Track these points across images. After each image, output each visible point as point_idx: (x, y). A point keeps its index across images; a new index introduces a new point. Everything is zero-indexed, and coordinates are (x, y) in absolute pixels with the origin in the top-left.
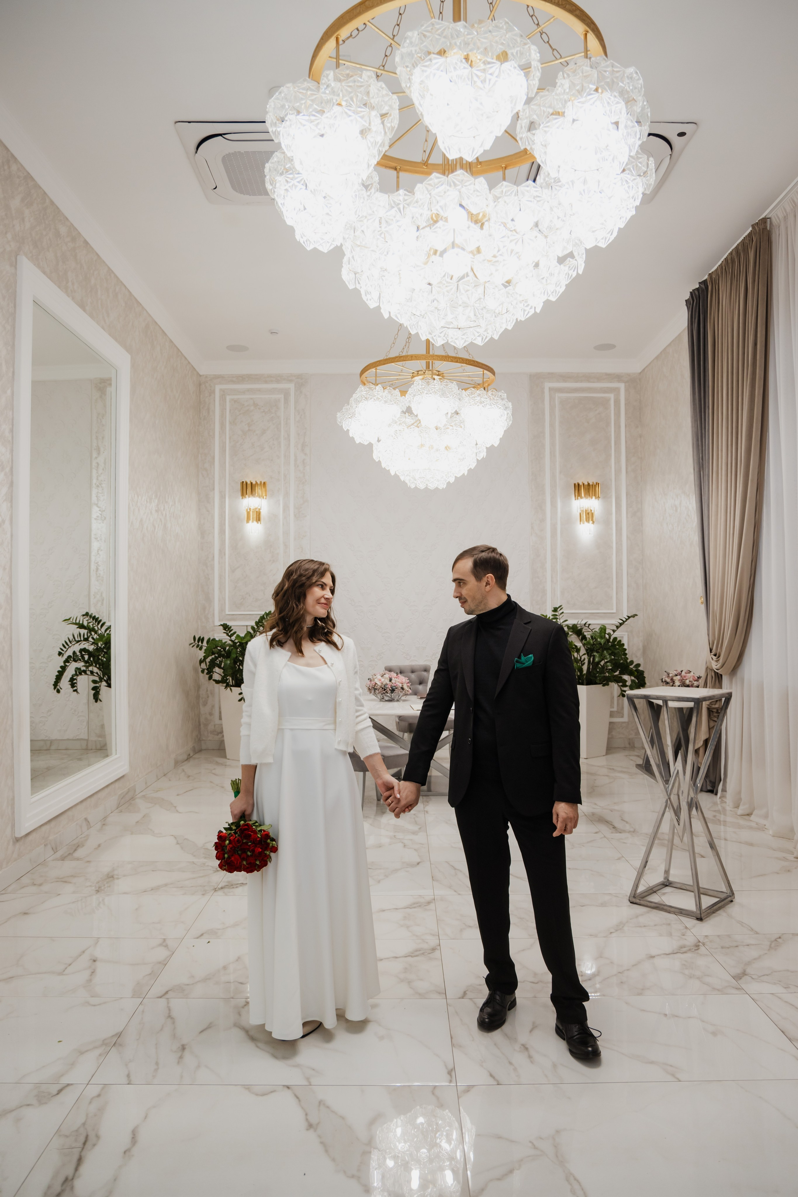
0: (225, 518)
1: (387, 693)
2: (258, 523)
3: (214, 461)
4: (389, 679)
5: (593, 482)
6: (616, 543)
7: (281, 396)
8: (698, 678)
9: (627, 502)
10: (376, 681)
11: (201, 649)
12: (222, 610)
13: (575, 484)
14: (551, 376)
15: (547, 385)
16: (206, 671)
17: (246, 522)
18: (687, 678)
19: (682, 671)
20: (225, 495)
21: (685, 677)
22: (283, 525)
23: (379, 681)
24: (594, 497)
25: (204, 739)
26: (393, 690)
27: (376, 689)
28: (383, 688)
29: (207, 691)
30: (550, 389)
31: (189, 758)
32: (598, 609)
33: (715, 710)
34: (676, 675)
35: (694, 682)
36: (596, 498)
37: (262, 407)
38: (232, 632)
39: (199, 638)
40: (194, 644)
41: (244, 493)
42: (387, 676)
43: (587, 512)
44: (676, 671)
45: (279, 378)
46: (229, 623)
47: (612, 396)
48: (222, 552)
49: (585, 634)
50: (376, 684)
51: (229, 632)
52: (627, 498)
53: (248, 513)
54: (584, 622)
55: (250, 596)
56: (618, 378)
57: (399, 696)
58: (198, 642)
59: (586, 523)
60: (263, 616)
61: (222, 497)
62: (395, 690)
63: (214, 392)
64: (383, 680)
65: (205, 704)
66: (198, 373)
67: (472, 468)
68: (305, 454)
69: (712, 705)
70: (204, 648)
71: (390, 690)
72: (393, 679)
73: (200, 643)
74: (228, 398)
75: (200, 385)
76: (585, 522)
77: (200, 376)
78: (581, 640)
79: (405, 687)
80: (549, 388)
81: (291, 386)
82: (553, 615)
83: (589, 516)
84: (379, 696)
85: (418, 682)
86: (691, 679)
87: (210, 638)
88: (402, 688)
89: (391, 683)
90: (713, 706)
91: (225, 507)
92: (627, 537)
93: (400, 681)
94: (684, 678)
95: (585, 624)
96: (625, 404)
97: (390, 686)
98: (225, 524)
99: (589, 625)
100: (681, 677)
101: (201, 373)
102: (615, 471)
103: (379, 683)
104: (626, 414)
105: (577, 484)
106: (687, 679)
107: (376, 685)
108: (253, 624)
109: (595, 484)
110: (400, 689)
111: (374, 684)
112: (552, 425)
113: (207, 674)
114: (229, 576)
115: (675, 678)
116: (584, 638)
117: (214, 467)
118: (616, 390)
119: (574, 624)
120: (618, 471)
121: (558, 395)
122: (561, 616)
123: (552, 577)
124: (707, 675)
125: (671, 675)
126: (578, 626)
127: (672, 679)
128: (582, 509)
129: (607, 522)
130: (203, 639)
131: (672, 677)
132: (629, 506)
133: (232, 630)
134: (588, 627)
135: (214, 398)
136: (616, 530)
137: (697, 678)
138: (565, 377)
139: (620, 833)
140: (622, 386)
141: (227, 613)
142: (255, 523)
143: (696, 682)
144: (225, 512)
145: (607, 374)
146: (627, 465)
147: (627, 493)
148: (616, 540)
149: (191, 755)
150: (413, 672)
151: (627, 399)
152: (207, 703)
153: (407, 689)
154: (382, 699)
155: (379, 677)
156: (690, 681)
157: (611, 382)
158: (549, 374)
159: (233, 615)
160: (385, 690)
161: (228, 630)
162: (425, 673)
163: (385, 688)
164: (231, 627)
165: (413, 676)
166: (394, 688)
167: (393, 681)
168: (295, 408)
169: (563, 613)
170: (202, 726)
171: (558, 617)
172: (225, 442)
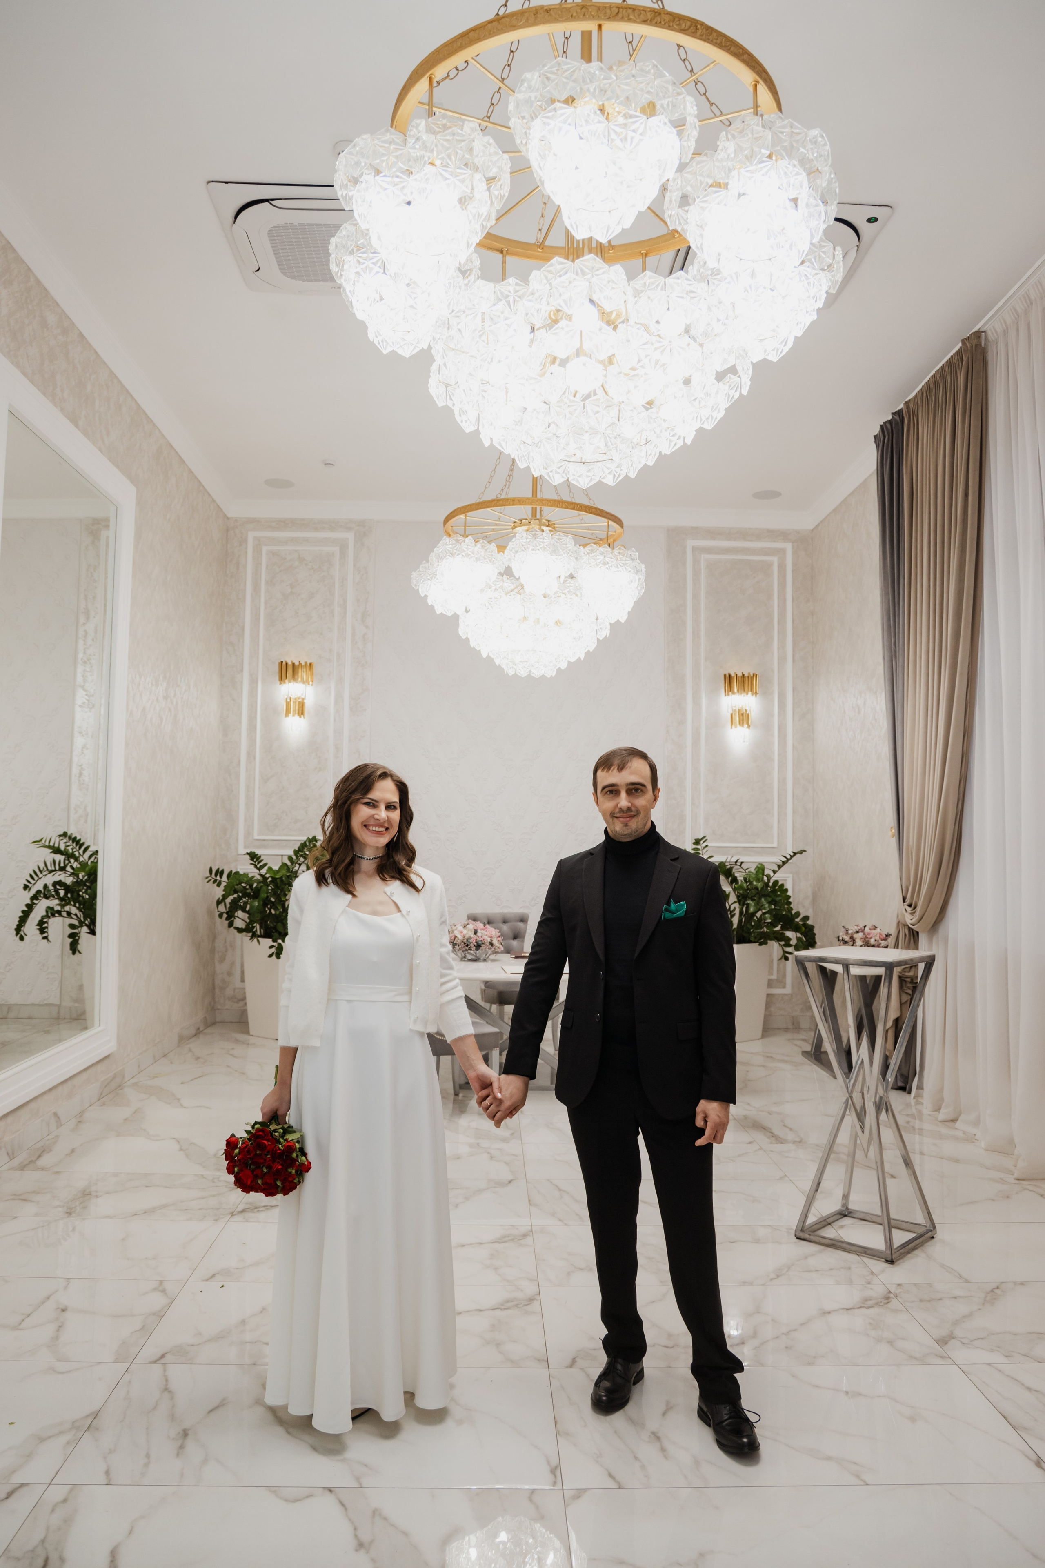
0: (256, 710)
1: (471, 950)
2: (300, 717)
3: (243, 634)
4: (473, 931)
5: (749, 673)
6: (779, 755)
7: (336, 549)
8: (887, 936)
9: (794, 699)
10: (456, 933)
11: (219, 885)
12: (249, 833)
13: (725, 675)
14: (695, 532)
15: (690, 543)
16: (225, 916)
17: (284, 715)
18: (871, 935)
19: (865, 927)
20: (257, 679)
21: (869, 934)
22: (335, 720)
23: (462, 933)
24: (750, 693)
25: (219, 1007)
26: (478, 947)
28: (465, 944)
29: (225, 942)
30: (694, 549)
31: (198, 1033)
32: (754, 842)
33: (909, 980)
34: (858, 932)
35: (881, 941)
36: (753, 694)
37: (310, 562)
38: (261, 864)
39: (217, 872)
40: (210, 878)
41: (281, 679)
42: (471, 927)
43: (741, 712)
44: (857, 926)
45: (333, 525)
46: (258, 852)
47: (775, 560)
48: (251, 756)
49: (736, 875)
50: (456, 937)
51: (258, 863)
52: (793, 695)
53: (288, 704)
54: (734, 859)
55: (287, 815)
56: (784, 535)
57: (486, 954)
58: (216, 875)
59: (739, 728)
60: (305, 842)
61: (253, 682)
62: (481, 946)
63: (243, 541)
64: (465, 932)
65: (222, 960)
66: (225, 515)
67: (591, 651)
68: (367, 627)
69: (905, 972)
70: (224, 884)
71: (474, 946)
72: (479, 931)
73: (218, 878)
74: (265, 549)
75: (227, 530)
76: (738, 725)
77: (228, 518)
78: (731, 883)
79: (495, 942)
80: (693, 547)
81: (350, 536)
82: (694, 849)
83: (743, 717)
84: (460, 953)
85: (511, 935)
86: (877, 938)
87: (231, 871)
88: (491, 944)
89: (475, 937)
90: (907, 974)
91: (257, 695)
92: (794, 748)
93: (489, 933)
94: (868, 936)
95: (736, 862)
96: (793, 571)
97: (474, 941)
98: (256, 718)
99: (742, 863)
100: (864, 934)
101: (229, 515)
102: (778, 659)
103: (460, 937)
104: (793, 583)
105: (727, 675)
106: (871, 938)
107: (456, 939)
108: (291, 853)
109: (752, 675)
110: (488, 944)
112: (696, 596)
113: (227, 919)
114: (259, 788)
115: (855, 936)
116: (734, 880)
117: (243, 642)
118: (781, 552)
119: (722, 862)
120: (782, 660)
121: (704, 557)
122: (704, 851)
123: (693, 799)
124: (899, 932)
125: (850, 932)
126: (727, 864)
127: (852, 937)
128: (734, 708)
129: (766, 727)
130: (222, 872)
131: (852, 934)
132: (796, 705)
133: (262, 861)
134: (740, 866)
135: (246, 548)
136: (779, 737)
137: (885, 936)
138: (713, 533)
139: (782, 1143)
140: (789, 547)
141: (256, 837)
142: (297, 717)
143: (884, 941)
144: (256, 702)
145: (768, 531)
146: (793, 651)
147: (793, 688)
148: (779, 750)
149: (201, 1029)
150: (505, 922)
151: (795, 565)
152: (225, 959)
153: (498, 945)
154: (463, 958)
155: (461, 928)
156: (876, 940)
157: (774, 541)
158: (693, 528)
159: (264, 840)
160: (467, 945)
161: (257, 860)
162: (521, 925)
163: (469, 944)
164: (260, 857)
165: (505, 928)
166: (480, 943)
167: (479, 934)
168: (354, 565)
169: (707, 846)
170: (217, 990)
171: (700, 852)
172: (259, 608)
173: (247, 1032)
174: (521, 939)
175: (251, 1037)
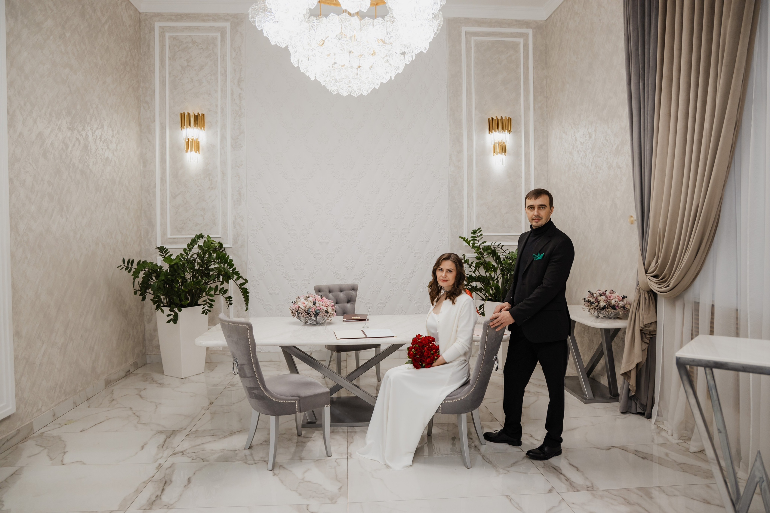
0: (166, 148)
1: (311, 317)
2: (196, 152)
3: (155, 95)
4: (313, 302)
5: (506, 117)
6: (525, 173)
7: (218, 34)
9: (534, 136)
10: (300, 304)
11: (129, 272)
12: (164, 234)
13: (489, 120)
14: (467, 21)
15: (464, 29)
16: (139, 293)
17: (185, 151)
18: (612, 298)
19: (606, 291)
20: (165, 126)
21: (610, 297)
22: (221, 154)
23: (303, 304)
24: (506, 131)
25: (149, 353)
26: (316, 315)
27: (299, 312)
28: (306, 312)
29: (151, 309)
30: (467, 33)
31: (128, 374)
32: (509, 232)
33: (648, 333)
34: (601, 295)
35: (619, 302)
36: (508, 132)
37: (200, 44)
38: (168, 254)
39: (129, 261)
40: (123, 266)
41: (183, 125)
42: (311, 299)
43: (500, 144)
44: (600, 291)
45: (215, 18)
46: (166, 246)
47: (521, 41)
48: (163, 180)
49: (499, 254)
50: (299, 307)
51: (166, 255)
52: (534, 133)
53: (187, 143)
54: (497, 244)
55: (190, 220)
56: (527, 24)
57: (324, 319)
58: (128, 264)
59: (499, 155)
60: (195, 238)
61: (163, 128)
62: (319, 314)
63: (153, 29)
64: (306, 303)
65: (149, 321)
66: (136, 10)
68: (242, 89)
69: (646, 327)
70: (133, 270)
71: (314, 314)
72: (317, 302)
73: (130, 266)
74: (167, 35)
75: (140, 22)
76: (498, 153)
77: (140, 13)
78: (496, 260)
79: (330, 310)
80: (466, 32)
81: (227, 25)
82: (472, 237)
83: (502, 148)
84: (303, 319)
85: (346, 300)
86: (617, 300)
87: (140, 261)
88: (327, 312)
89: (314, 307)
91: (166, 138)
92: (535, 168)
93: (325, 303)
94: (610, 299)
95: (498, 246)
96: (533, 48)
97: (313, 310)
98: (165, 154)
99: (502, 246)
100: (607, 297)
101: (141, 11)
102: (524, 108)
103: (302, 307)
104: (533, 57)
105: (491, 119)
106: (612, 300)
107: (300, 309)
108: (186, 247)
109: (507, 119)
110: (324, 312)
111: (297, 308)
112: (468, 66)
113: (140, 295)
114: (170, 202)
115: (599, 298)
116: (498, 258)
117: (155, 100)
118: (525, 36)
119: (489, 246)
120: (527, 108)
121: (473, 38)
122: (479, 238)
123: (468, 204)
124: (640, 296)
125: (595, 295)
126: (492, 247)
127: (596, 299)
128: (495, 141)
129: (517, 154)
130: (133, 261)
131: (597, 297)
132: (536, 140)
133: (169, 252)
134: (501, 248)
135: (154, 35)
136: (525, 161)
137: (622, 298)
138: (480, 22)
140: (530, 32)
141: (169, 236)
142: (194, 152)
143: (621, 302)
144: (166, 142)
145: (517, 21)
146: (534, 103)
147: (534, 128)
148: (525, 170)
149: (131, 371)
150: (341, 291)
151: (534, 44)
152: (151, 320)
153: (332, 313)
154: (306, 323)
155: (303, 300)
156: (615, 302)
157: (520, 28)
158: (465, 19)
159: (175, 238)
160: (308, 314)
161: (165, 252)
162: (353, 292)
163: (309, 312)
164: (167, 250)
165: (342, 295)
166: (318, 311)
167: (317, 305)
168: (231, 46)
169: (482, 234)
170: (147, 341)
171: (477, 239)
172: (165, 77)
173: (162, 373)
174: (353, 303)
175: (165, 377)
